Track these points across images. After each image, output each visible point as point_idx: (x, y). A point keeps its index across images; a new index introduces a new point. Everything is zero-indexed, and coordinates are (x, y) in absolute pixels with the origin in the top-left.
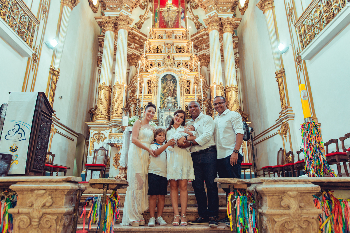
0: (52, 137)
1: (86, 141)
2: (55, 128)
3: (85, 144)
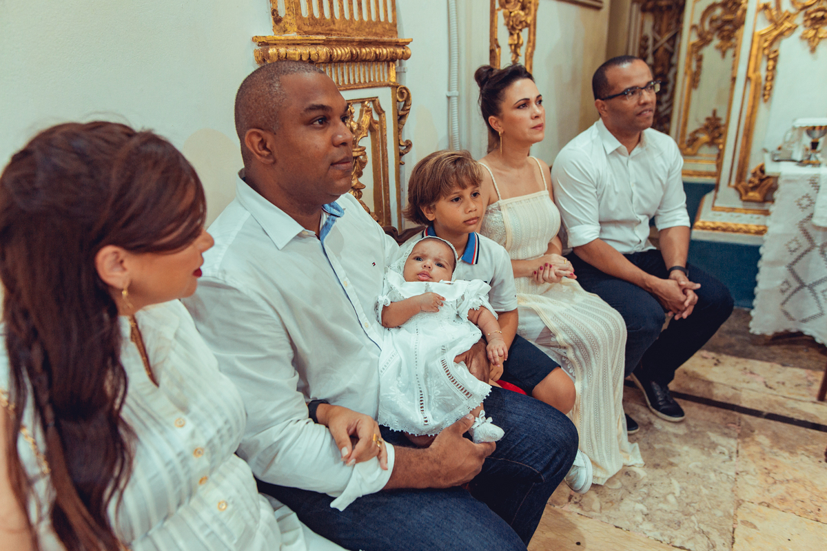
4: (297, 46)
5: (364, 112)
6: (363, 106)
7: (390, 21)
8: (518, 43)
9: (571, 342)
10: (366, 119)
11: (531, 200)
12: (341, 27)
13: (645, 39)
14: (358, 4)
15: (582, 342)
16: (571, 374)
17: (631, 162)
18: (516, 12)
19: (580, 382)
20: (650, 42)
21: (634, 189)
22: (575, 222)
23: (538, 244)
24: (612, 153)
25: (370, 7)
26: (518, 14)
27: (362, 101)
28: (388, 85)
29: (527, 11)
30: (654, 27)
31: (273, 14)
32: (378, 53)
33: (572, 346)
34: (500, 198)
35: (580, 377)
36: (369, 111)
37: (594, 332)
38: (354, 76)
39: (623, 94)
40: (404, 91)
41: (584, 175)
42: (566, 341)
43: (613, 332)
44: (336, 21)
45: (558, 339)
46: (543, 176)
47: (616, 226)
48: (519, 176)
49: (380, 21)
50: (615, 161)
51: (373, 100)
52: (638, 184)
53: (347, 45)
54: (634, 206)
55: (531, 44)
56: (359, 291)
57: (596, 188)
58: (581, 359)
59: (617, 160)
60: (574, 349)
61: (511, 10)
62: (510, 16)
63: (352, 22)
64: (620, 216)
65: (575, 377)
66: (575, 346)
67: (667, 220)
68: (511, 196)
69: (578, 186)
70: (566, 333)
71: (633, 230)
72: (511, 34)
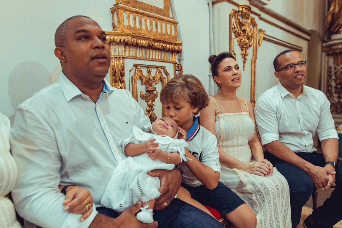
0: (256, 58)
1: (324, 45)
2: (259, 27)
3: (322, 51)
4: (119, 36)
5: (158, 72)
6: (158, 70)
7: (173, 34)
8: (245, 54)
9: (254, 190)
10: (158, 75)
11: (237, 115)
12: (145, 33)
13: (330, 68)
14: (156, 25)
15: (260, 190)
16: (255, 210)
17: (297, 102)
18: (244, 40)
19: (260, 215)
20: (333, 69)
21: (300, 116)
22: (265, 131)
23: (240, 139)
24: (285, 97)
25: (162, 28)
26: (245, 40)
27: (157, 67)
28: (171, 62)
29: (250, 40)
30: (334, 63)
31: (113, 25)
32: (164, 46)
33: (255, 192)
34: (219, 113)
35: (260, 212)
36: (160, 72)
37: (267, 184)
38: (152, 55)
39: (286, 68)
40: (180, 66)
41: (269, 107)
42: (251, 189)
43: (280, 186)
44: (142, 30)
45: (247, 188)
46: (247, 106)
47: (291, 136)
48: (231, 104)
49: (167, 34)
50: (288, 101)
51: (163, 68)
52: (302, 113)
53: (147, 40)
54: (301, 125)
55: (255, 56)
56: (113, 133)
57: (276, 114)
58: (260, 201)
59: (289, 100)
60: (256, 194)
61: (241, 39)
62: (241, 41)
63: (152, 32)
64: (292, 130)
65: (257, 212)
66: (257, 193)
67: (324, 135)
68: (226, 112)
69: (266, 113)
70: (251, 185)
71: (301, 139)
72: (242, 50)
